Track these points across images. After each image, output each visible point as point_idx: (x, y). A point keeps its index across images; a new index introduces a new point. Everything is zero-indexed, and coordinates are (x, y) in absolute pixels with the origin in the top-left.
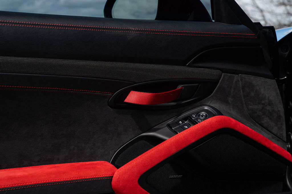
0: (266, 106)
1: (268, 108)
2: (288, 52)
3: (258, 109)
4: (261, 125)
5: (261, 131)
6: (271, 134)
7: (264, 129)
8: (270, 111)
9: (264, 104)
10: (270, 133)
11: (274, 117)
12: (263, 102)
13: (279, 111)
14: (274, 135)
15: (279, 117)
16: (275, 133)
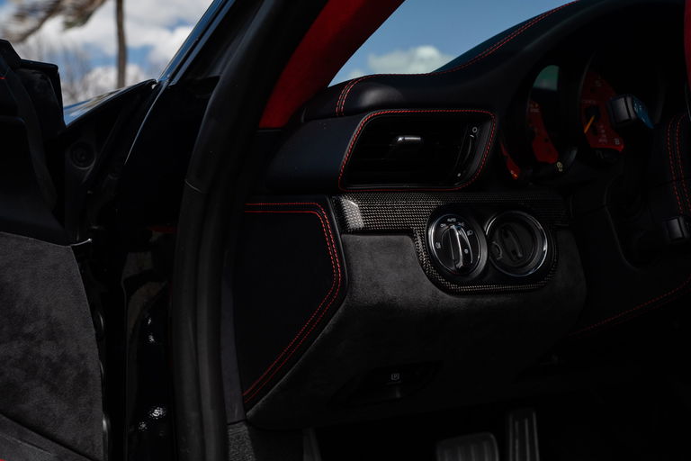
0: (40, 342)
1: (47, 350)
2: (93, 165)
3: (10, 358)
4: (20, 420)
5: (19, 442)
6: (55, 445)
7: (29, 432)
8: (54, 361)
9: (31, 337)
10: (51, 442)
11: (67, 382)
12: (29, 329)
13: (83, 356)
14: (63, 448)
15: (83, 377)
16: (69, 438)
